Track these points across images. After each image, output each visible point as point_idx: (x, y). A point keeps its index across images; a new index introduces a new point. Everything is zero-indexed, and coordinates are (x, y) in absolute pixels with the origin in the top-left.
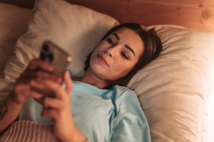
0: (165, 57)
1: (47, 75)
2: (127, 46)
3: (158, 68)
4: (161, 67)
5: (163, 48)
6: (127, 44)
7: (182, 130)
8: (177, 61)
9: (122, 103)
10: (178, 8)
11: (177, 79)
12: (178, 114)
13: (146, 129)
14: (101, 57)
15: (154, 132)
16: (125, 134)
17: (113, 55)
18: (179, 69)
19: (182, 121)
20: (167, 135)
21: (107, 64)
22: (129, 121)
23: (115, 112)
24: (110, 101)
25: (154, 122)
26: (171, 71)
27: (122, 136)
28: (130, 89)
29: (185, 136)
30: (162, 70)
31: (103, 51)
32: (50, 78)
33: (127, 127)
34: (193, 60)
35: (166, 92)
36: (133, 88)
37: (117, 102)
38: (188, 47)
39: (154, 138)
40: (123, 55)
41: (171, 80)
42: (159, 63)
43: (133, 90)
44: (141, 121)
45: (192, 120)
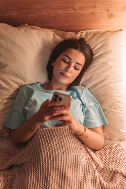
0: (98, 61)
1: (59, 108)
2: (77, 63)
3: (96, 70)
4: (97, 69)
5: (94, 53)
6: (77, 62)
7: (117, 103)
8: (105, 63)
9: (84, 98)
10: (93, 14)
11: (109, 76)
12: (114, 96)
13: (100, 108)
14: (64, 74)
15: (103, 107)
16: (91, 114)
17: (71, 72)
18: (108, 69)
19: (116, 98)
20: (111, 107)
21: (68, 77)
22: (91, 107)
23: (83, 105)
24: (78, 99)
25: (102, 102)
26: (104, 71)
27: (90, 116)
28: (82, 85)
29: (119, 106)
30: (99, 71)
31: (63, 70)
32: (62, 109)
33: (91, 110)
34: (113, 59)
35: (105, 85)
36: (84, 85)
37: (82, 99)
38: (109, 51)
39: (104, 110)
40: (75, 68)
41: (106, 78)
42: (96, 66)
43: (85, 86)
44: (96, 104)
45: (120, 97)
